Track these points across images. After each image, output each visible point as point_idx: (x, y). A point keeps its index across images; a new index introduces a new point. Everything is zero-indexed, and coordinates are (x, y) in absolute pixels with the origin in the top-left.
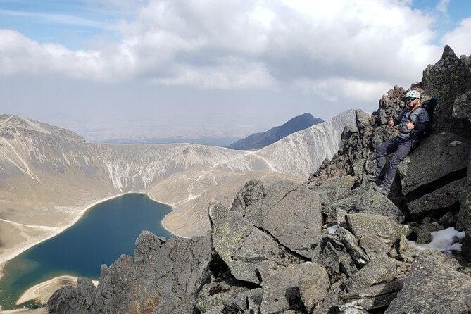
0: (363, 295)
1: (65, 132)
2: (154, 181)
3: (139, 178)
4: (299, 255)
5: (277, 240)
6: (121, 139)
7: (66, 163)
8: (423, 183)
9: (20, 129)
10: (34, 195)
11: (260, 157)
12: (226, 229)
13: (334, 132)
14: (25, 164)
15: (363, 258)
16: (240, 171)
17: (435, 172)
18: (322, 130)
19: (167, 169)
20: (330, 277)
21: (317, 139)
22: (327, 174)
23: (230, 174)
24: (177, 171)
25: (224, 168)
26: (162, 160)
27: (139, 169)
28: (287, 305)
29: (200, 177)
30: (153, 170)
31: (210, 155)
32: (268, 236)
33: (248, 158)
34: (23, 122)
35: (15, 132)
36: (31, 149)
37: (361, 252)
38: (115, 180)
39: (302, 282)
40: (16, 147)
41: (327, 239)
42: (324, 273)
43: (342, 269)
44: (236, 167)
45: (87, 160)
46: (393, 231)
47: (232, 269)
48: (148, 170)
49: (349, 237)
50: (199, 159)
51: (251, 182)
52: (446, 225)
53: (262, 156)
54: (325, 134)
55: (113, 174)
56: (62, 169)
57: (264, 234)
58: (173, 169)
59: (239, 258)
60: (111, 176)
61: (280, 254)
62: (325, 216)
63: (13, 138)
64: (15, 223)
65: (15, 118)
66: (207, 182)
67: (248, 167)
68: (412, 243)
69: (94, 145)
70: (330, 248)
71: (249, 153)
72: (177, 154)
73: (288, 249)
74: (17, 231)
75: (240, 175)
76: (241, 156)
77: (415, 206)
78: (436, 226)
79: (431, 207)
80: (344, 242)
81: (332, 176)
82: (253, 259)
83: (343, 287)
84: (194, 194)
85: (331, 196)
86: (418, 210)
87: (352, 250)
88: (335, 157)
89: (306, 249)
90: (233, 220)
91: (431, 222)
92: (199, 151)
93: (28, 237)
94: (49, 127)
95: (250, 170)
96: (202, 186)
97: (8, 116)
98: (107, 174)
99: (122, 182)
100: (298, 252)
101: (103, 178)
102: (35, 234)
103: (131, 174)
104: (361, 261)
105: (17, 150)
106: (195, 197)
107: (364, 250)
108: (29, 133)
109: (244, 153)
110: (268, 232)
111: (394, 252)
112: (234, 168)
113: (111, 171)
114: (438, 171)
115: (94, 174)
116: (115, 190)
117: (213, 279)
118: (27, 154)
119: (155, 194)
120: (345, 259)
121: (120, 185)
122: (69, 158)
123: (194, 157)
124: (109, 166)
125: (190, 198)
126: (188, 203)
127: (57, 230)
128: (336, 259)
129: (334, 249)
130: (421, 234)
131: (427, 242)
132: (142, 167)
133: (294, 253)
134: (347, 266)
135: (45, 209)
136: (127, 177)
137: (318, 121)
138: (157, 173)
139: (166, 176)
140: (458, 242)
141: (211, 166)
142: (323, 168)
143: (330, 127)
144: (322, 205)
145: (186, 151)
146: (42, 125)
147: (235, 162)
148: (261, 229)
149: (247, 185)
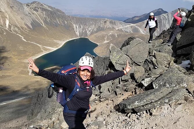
0: (153, 77)
1: (58, 10)
2: (92, 34)
3: (86, 32)
4: (138, 64)
5: (131, 59)
6: (80, 15)
7: (58, 23)
8: (184, 44)
9: (40, 8)
10: (46, 35)
11: (137, 27)
12: (115, 54)
13: (171, 18)
14: (42, 22)
15: (157, 67)
16: (128, 32)
17: (189, 41)
18: (166, 17)
19: (97, 29)
20: (145, 71)
21: (163, 20)
22: (164, 37)
23: (123, 33)
24: (101, 30)
25: (121, 30)
26: (95, 25)
27: (86, 28)
28: (130, 78)
29: (110, 33)
30: (91, 29)
31: (115, 24)
32: (128, 58)
33: (132, 27)
34: (42, 5)
35: (39, 9)
36: (45, 16)
37: (156, 65)
38: (77, 32)
39: (135, 71)
40: (39, 15)
41: (147, 60)
42: (144, 70)
43: (150, 69)
44: (126, 31)
45: (66, 23)
46: (169, 59)
47: (115, 66)
48: (90, 29)
49: (154, 59)
50: (110, 26)
51: (131, 37)
52: (188, 59)
53: (138, 26)
54: (167, 18)
55: (76, 29)
56: (56, 25)
57: (128, 57)
58: (99, 29)
59: (118, 63)
60: (75, 30)
61: (131, 63)
62: (149, 53)
63: (38, 11)
64: (38, 45)
65: (39, 3)
66: (113, 36)
67: (131, 31)
68: (175, 64)
69: (69, 16)
70: (147, 62)
71: (132, 25)
72: (102, 22)
73: (134, 62)
74: (39, 48)
75: (127, 34)
76: (129, 26)
77: (179, 52)
78: (184, 59)
79: (184, 53)
80: (152, 61)
81: (166, 38)
82: (122, 64)
83: (148, 74)
84: (107, 40)
85: (153, 46)
86: (180, 53)
87: (154, 64)
88: (168, 30)
89: (141, 63)
90: (117, 51)
91: (183, 57)
92: (111, 22)
93: (44, 51)
94: (52, 8)
95: (132, 32)
96: (110, 37)
97: (36, 2)
98: (74, 29)
99: (79, 32)
100: (138, 63)
101: (72, 30)
102: (46, 50)
103: (83, 30)
104: (156, 67)
105: (40, 16)
106: (107, 42)
107: (158, 64)
108: (44, 10)
109: (130, 25)
110: (129, 56)
111: (168, 66)
112: (125, 31)
113: (75, 28)
114: (190, 41)
115: (69, 29)
116: (76, 36)
117: (109, 69)
118: (43, 18)
119: (92, 39)
120: (151, 66)
121: (78, 34)
122: (59, 21)
123: (108, 25)
124: (75, 26)
125: (106, 42)
126: (104, 44)
127: (54, 49)
128: (148, 66)
129: (148, 63)
130: (179, 61)
131: (180, 64)
132: (87, 28)
133: (136, 64)
134: (151, 69)
135: (50, 40)
136: (81, 31)
137: (166, 12)
138: (93, 30)
139: (96, 32)
140: (189, 65)
141: (115, 29)
142: (162, 34)
143: (170, 16)
144: (150, 49)
145: (105, 22)
146: (49, 7)
147: (126, 28)
148: (126, 55)
149: (129, 39)
